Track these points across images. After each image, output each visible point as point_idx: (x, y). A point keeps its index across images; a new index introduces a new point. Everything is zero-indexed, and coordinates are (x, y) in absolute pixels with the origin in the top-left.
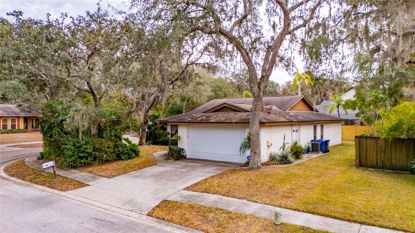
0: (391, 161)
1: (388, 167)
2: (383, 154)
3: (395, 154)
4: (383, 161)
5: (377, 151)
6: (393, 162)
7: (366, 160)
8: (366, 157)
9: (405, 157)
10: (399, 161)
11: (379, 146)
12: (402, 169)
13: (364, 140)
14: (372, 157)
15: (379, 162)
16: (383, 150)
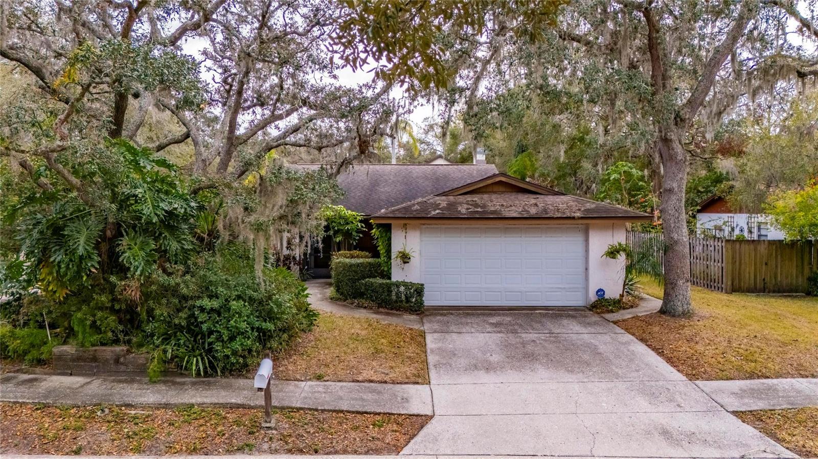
0: (776, 278)
1: (772, 288)
2: (764, 266)
3: (781, 268)
4: (764, 280)
5: (755, 264)
6: (779, 279)
7: (740, 280)
8: (739, 274)
9: (794, 271)
10: (787, 278)
11: (758, 255)
12: (791, 291)
13: (738, 246)
14: (749, 275)
15: (758, 281)
16: (764, 260)
